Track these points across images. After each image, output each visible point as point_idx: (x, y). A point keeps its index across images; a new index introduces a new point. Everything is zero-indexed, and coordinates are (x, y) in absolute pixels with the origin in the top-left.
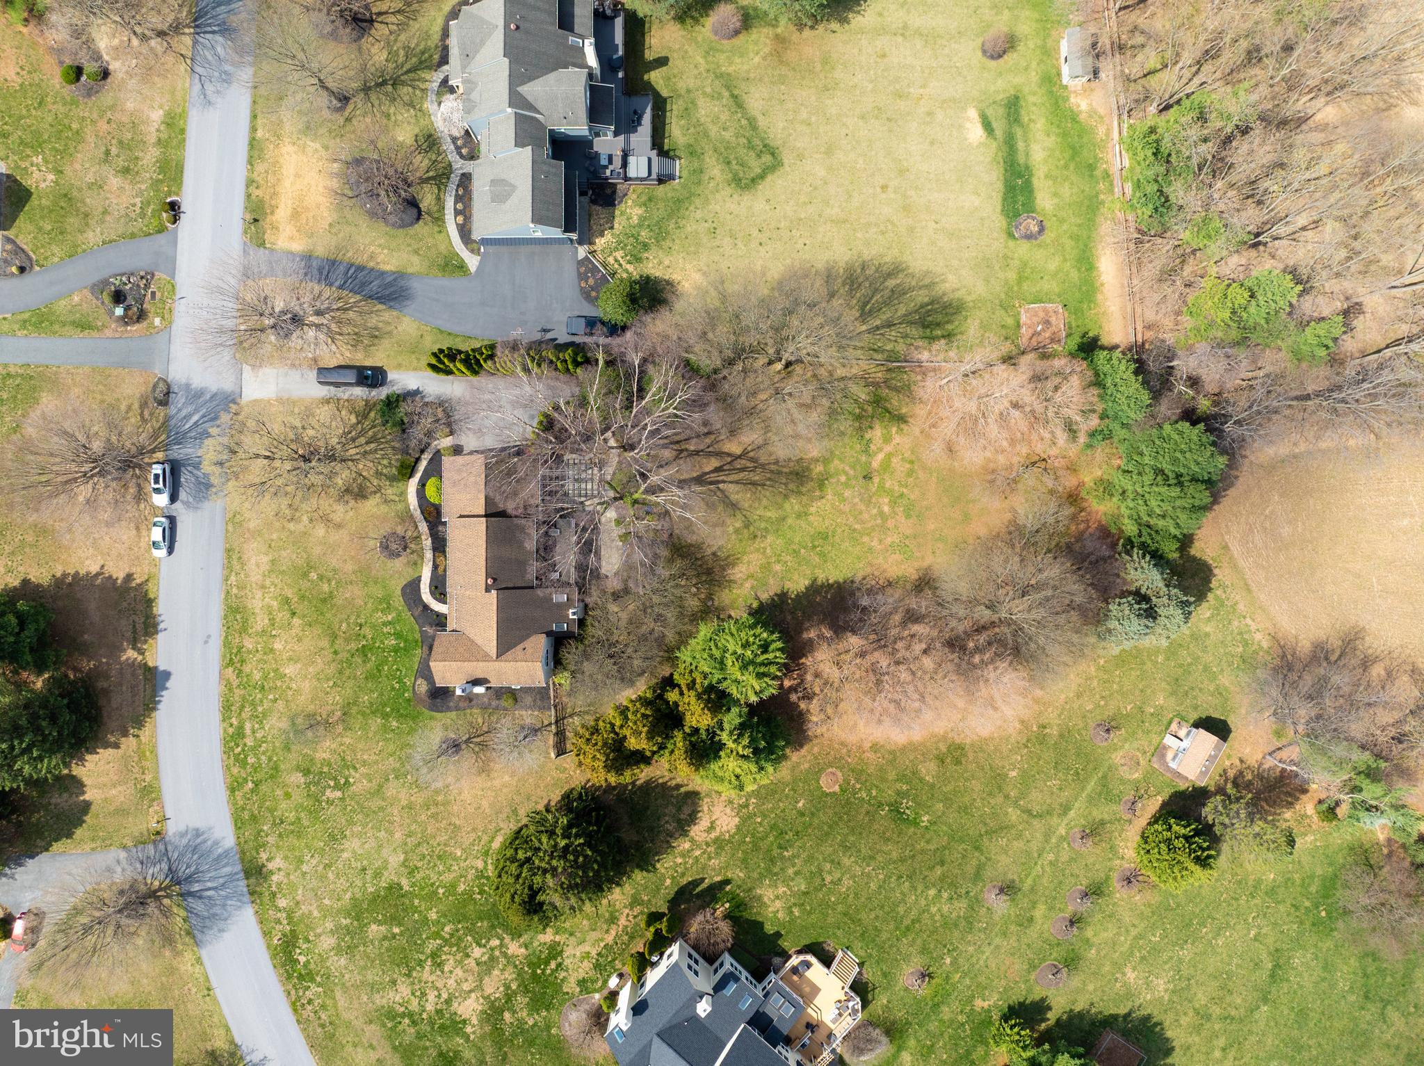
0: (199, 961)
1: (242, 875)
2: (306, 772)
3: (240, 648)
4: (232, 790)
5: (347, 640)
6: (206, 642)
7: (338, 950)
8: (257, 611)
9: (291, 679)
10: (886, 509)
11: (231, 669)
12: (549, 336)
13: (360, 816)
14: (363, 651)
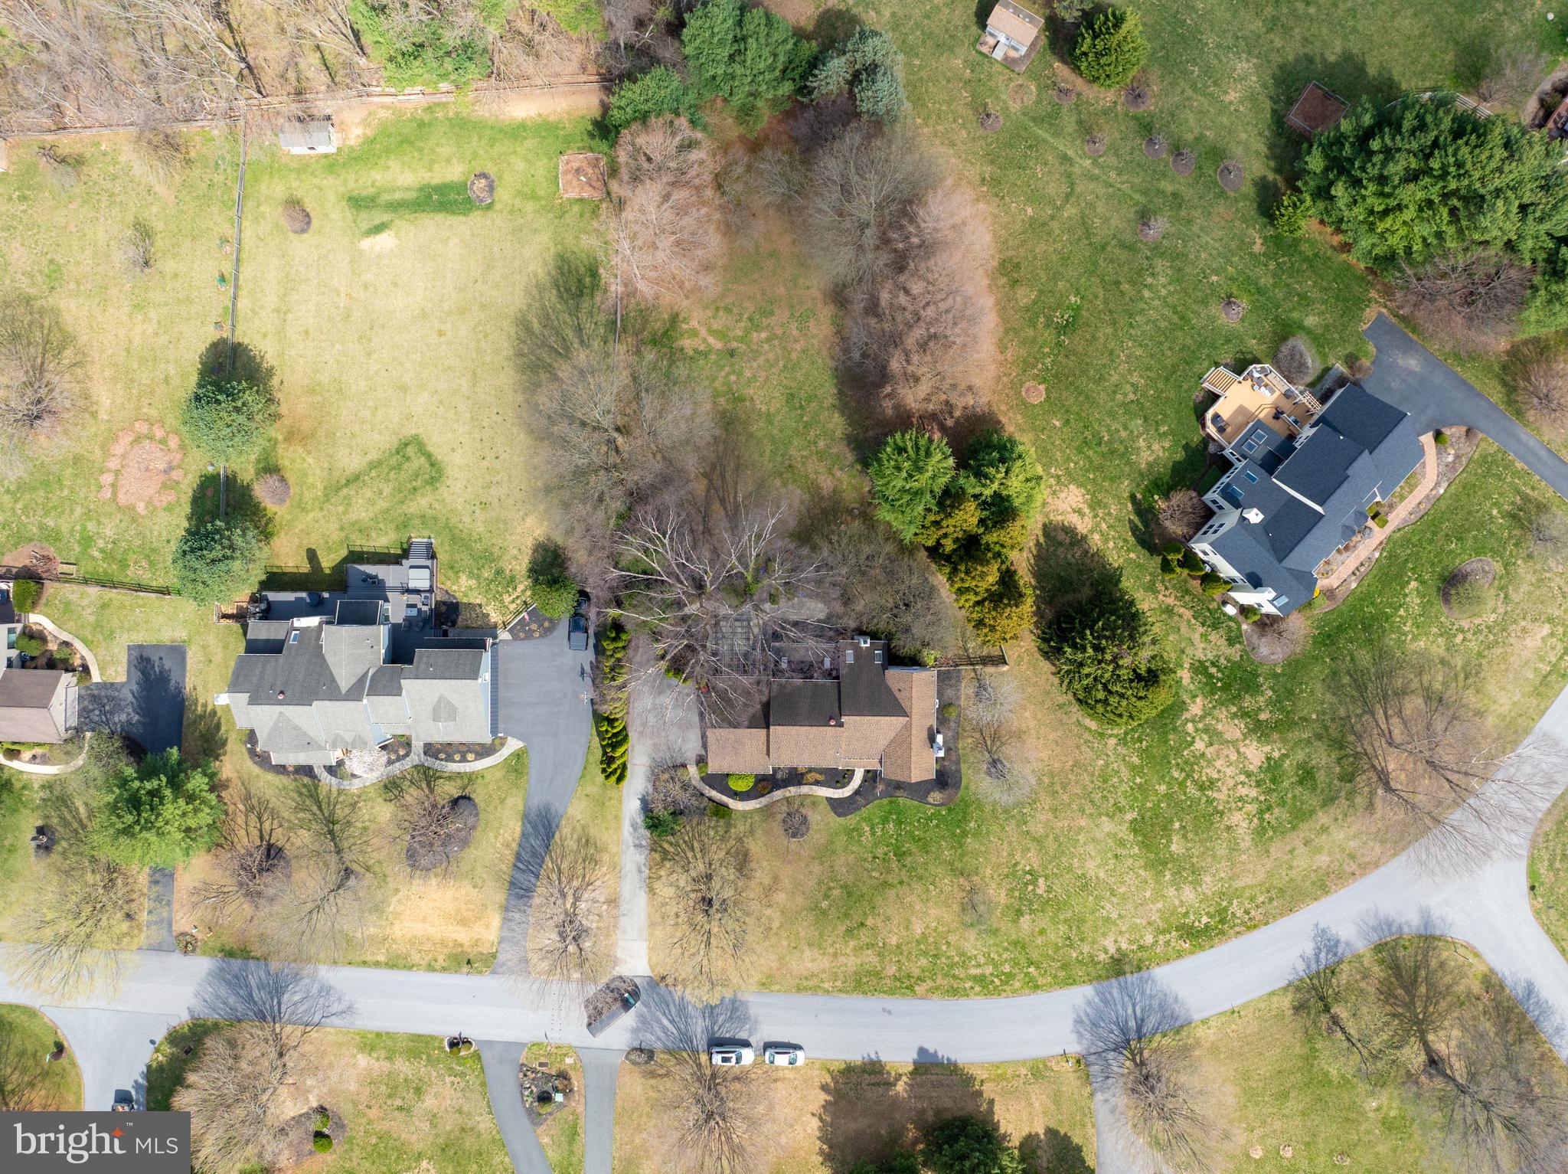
0: (1205, 1022)
1: (1121, 978)
2: (1019, 912)
3: (896, 979)
4: (1037, 987)
5: (889, 871)
6: (890, 1012)
7: (1196, 883)
8: (859, 961)
9: (927, 927)
10: (764, 335)
11: (917, 988)
12: (588, 669)
13: (1064, 860)
14: (900, 855)
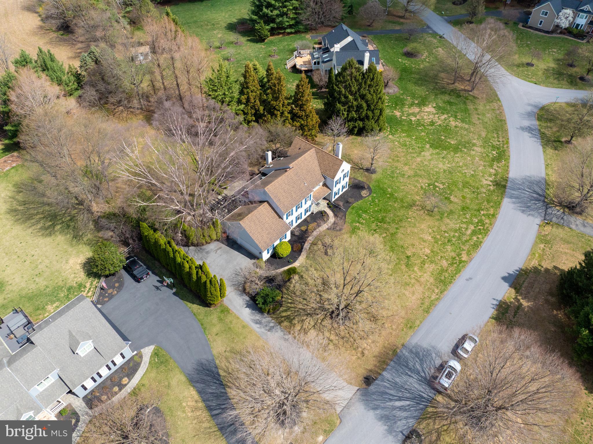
1: (507, 187)
2: (448, 199)
3: (452, 264)
4: (493, 215)
5: (387, 229)
6: (471, 279)
8: (429, 274)
9: (430, 234)
11: (463, 259)
14: (383, 221)
